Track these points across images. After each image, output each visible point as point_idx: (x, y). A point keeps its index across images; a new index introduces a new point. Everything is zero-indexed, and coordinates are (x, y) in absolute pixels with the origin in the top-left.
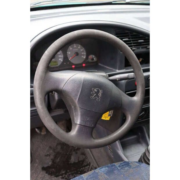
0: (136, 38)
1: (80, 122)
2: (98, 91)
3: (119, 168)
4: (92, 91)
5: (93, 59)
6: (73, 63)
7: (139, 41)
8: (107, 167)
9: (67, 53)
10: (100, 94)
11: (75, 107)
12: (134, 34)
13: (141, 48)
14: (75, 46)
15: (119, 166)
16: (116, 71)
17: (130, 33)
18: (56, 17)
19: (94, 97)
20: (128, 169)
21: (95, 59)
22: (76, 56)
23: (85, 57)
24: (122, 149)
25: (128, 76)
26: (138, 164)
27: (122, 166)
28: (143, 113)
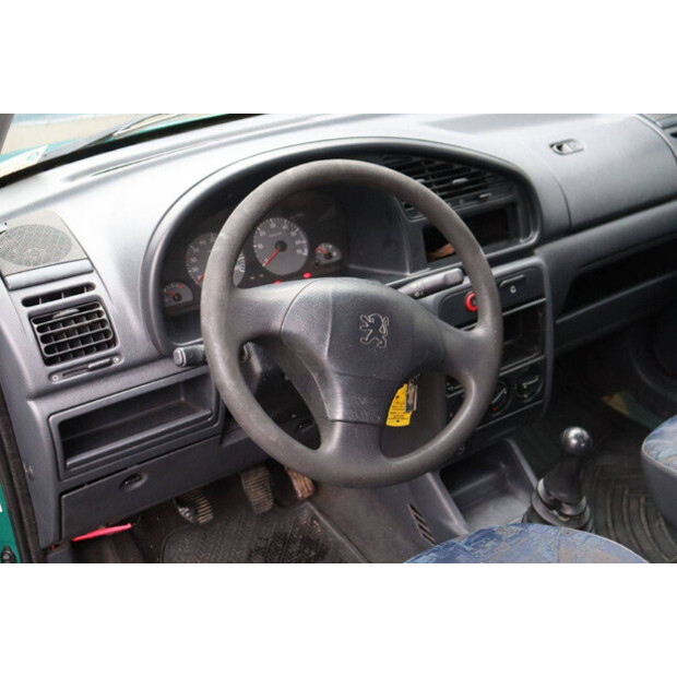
0: (444, 174)
1: (344, 414)
2: (378, 322)
3: (467, 548)
4: (360, 323)
5: (329, 256)
6: (275, 275)
7: (455, 181)
8: (433, 552)
9: (253, 249)
10: (384, 329)
11: (323, 374)
12: (438, 163)
13: (461, 201)
14: (273, 225)
15: (468, 544)
16: (406, 276)
17: (427, 163)
18: (169, 160)
19: (370, 338)
20: (494, 546)
21: (334, 254)
22: (280, 253)
23: (306, 253)
24: (460, 516)
25: (445, 278)
26: (519, 529)
27: (475, 541)
28: (504, 391)
